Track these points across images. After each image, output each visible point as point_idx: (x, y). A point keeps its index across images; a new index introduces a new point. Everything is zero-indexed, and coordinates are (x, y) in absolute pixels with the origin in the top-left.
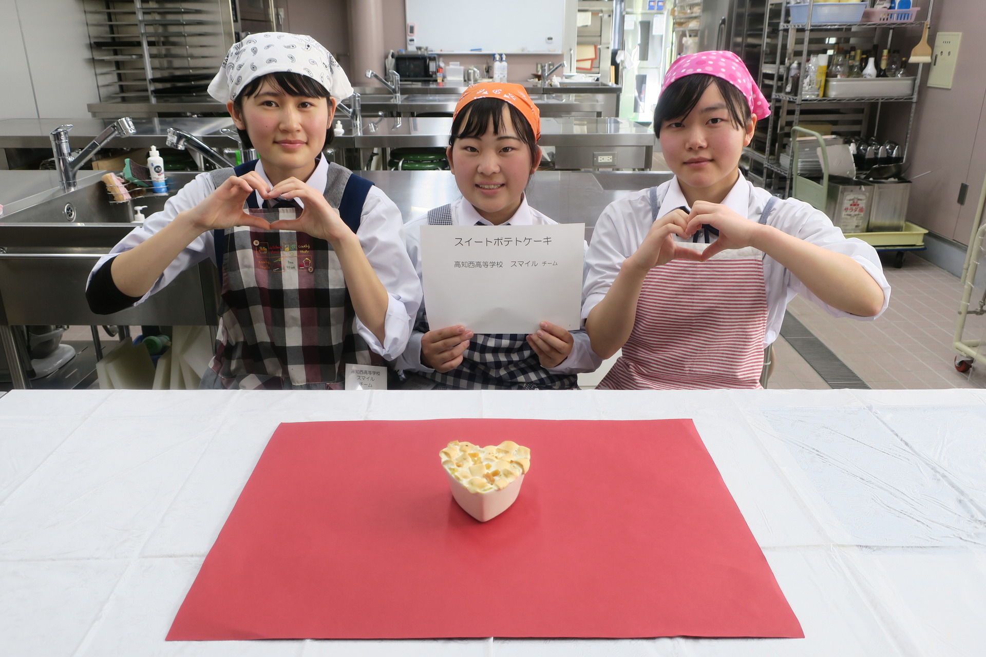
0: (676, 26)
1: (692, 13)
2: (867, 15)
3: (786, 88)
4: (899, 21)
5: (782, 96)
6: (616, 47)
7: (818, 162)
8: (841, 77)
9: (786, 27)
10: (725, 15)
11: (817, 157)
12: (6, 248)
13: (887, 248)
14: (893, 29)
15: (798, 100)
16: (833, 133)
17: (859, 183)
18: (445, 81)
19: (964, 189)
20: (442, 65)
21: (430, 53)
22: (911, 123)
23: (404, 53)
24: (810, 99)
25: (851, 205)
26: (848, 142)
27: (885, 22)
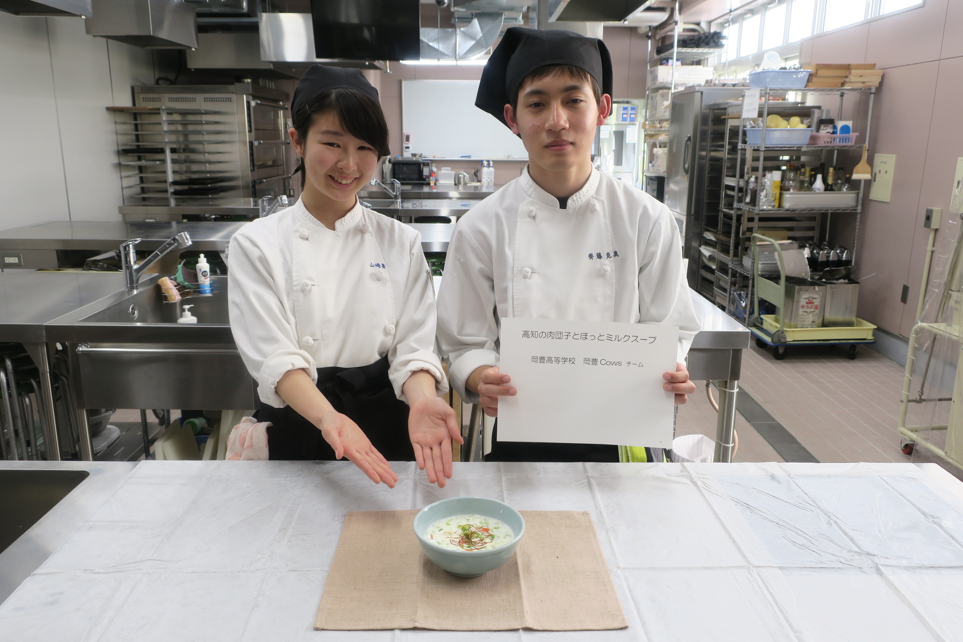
0: (647, 137)
1: (661, 127)
2: (813, 139)
3: (745, 199)
4: (842, 144)
5: (742, 206)
6: (593, 153)
7: (776, 264)
8: (793, 190)
9: (743, 147)
10: (690, 133)
11: (775, 259)
12: (89, 344)
13: (841, 341)
14: (838, 149)
15: (756, 210)
16: (789, 238)
17: (813, 284)
18: (437, 184)
19: (906, 289)
20: (434, 169)
21: (423, 159)
22: (857, 231)
23: (400, 159)
24: (767, 209)
25: (807, 303)
26: (802, 247)
27: (829, 144)
